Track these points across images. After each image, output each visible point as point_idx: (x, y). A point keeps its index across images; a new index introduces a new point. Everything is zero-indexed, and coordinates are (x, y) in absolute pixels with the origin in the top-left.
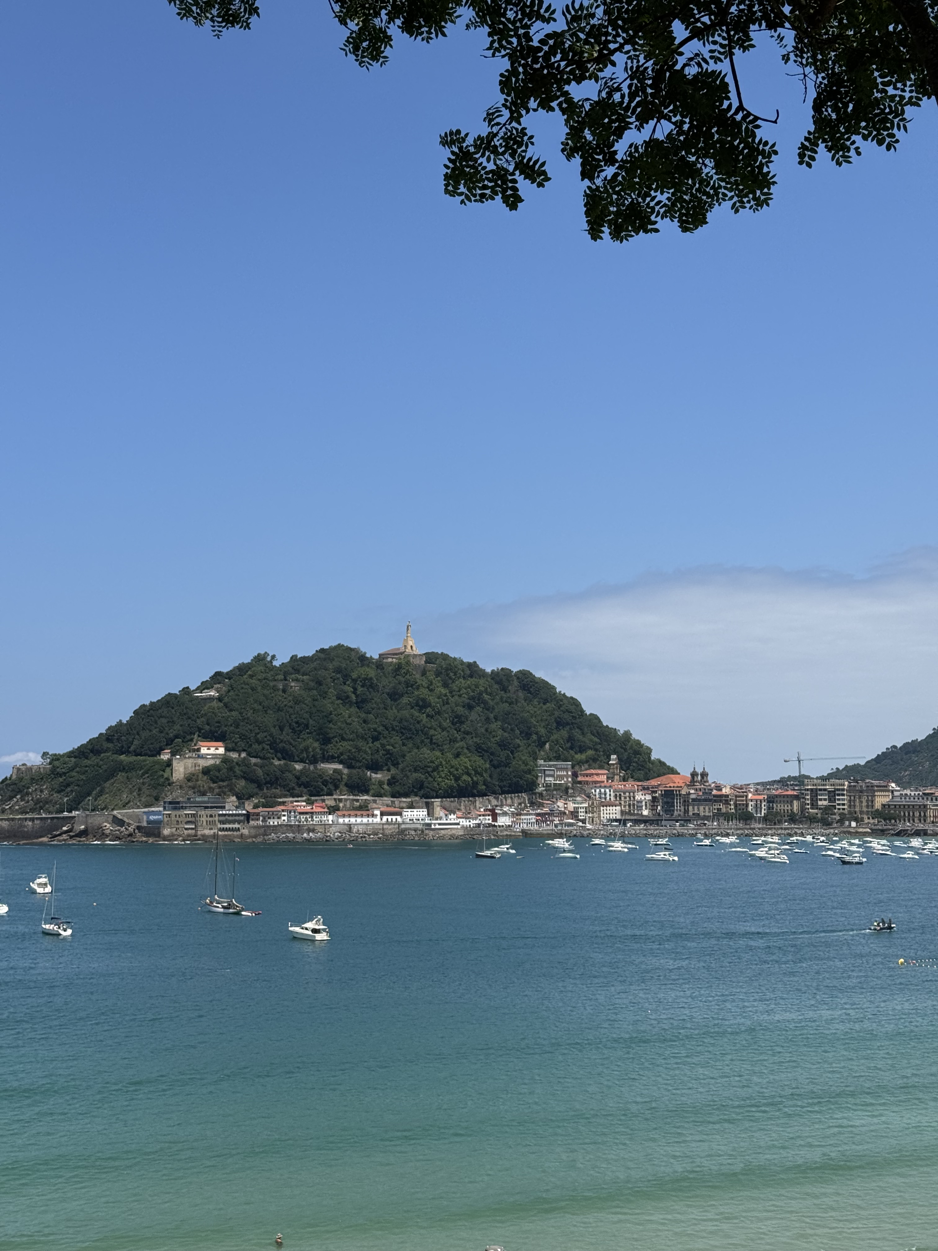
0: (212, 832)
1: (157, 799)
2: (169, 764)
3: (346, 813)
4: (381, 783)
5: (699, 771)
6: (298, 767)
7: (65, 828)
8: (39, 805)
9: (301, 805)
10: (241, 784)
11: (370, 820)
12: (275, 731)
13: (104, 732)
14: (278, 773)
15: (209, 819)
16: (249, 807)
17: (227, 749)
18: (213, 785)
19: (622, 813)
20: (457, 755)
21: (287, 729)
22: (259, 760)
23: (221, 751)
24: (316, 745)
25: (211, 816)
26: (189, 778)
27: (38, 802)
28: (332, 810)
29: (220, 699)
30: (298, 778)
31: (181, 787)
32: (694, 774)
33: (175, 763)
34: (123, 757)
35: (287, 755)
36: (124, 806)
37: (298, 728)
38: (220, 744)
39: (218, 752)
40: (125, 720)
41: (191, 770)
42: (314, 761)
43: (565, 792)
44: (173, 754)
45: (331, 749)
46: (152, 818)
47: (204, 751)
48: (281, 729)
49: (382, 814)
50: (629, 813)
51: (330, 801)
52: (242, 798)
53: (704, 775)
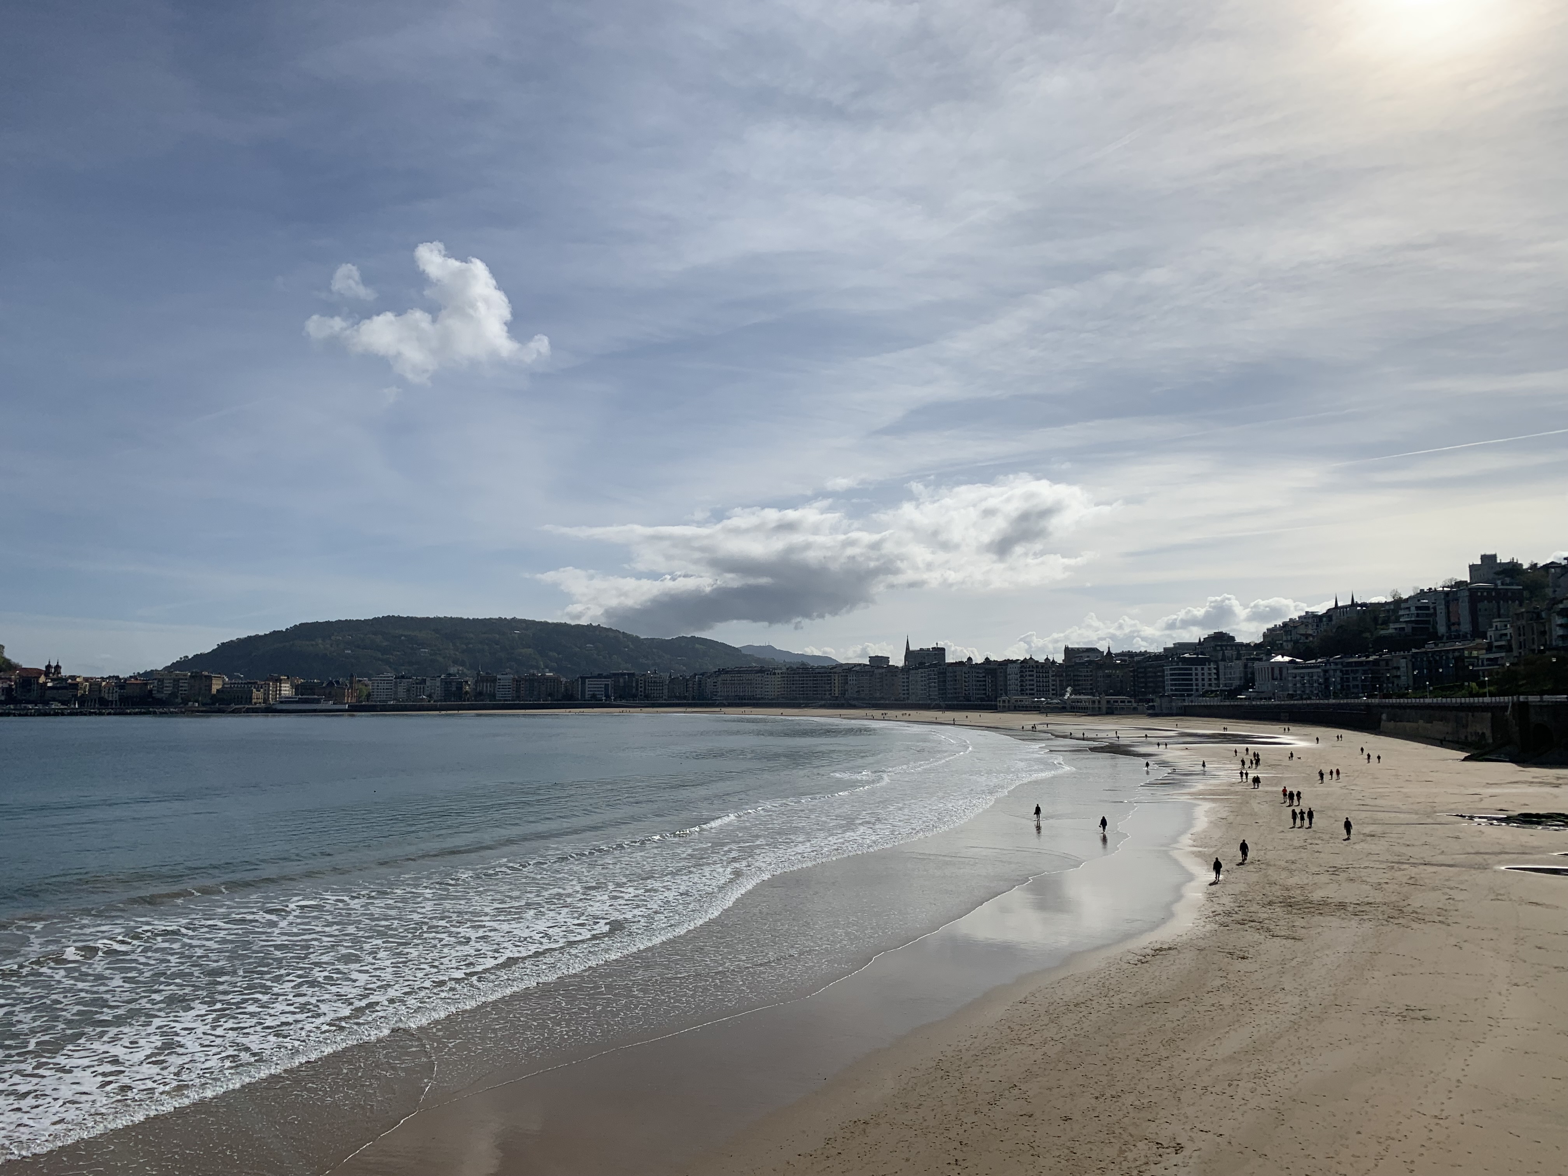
5: (54, 664)
32: (48, 667)
53: (58, 667)
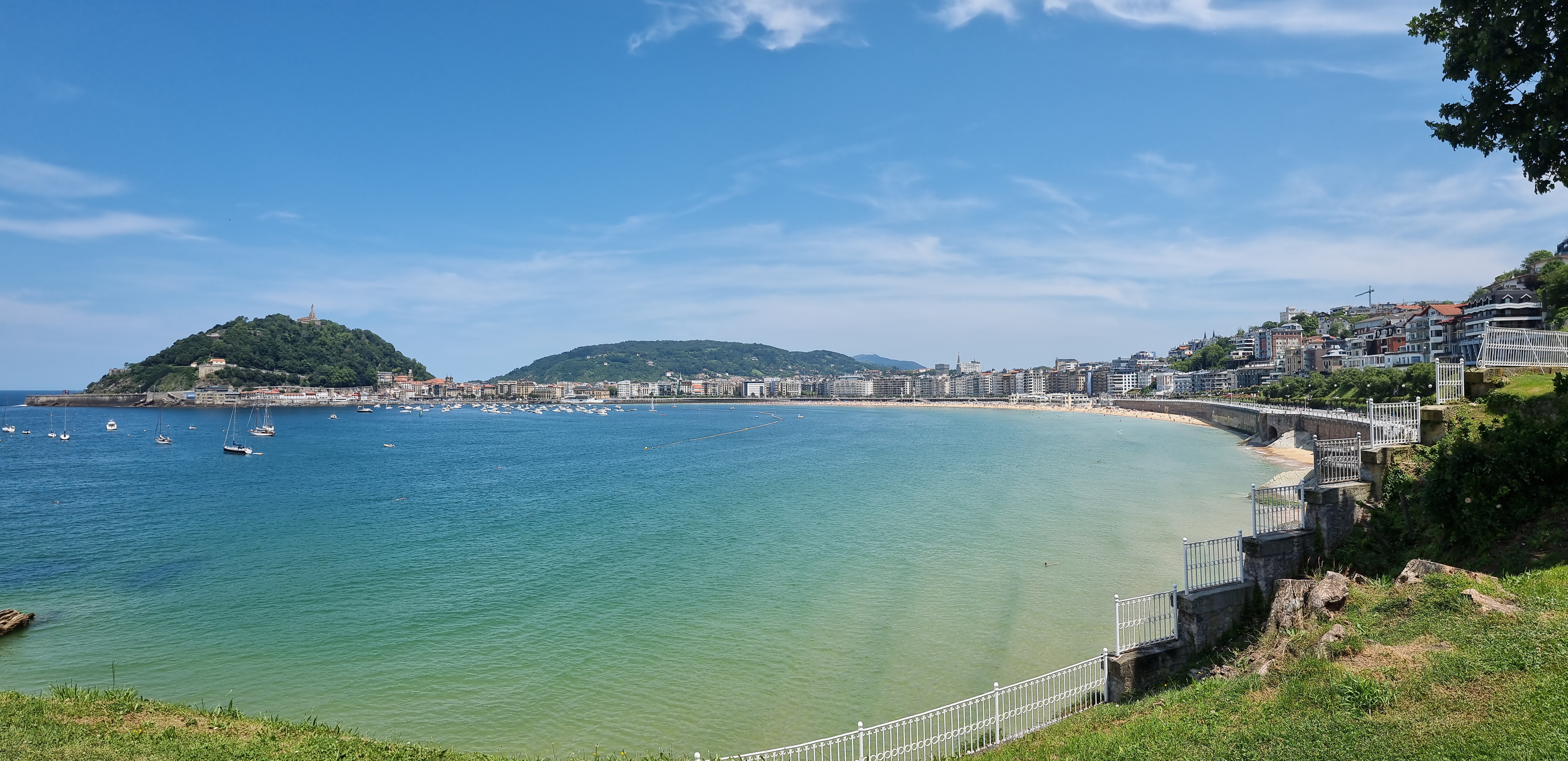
0: (222, 403)
1: (191, 386)
2: (197, 369)
3: (289, 394)
4: (305, 380)
5: (450, 376)
6: (264, 372)
7: (142, 401)
8: (125, 389)
9: (266, 390)
10: (235, 380)
11: (301, 397)
12: (251, 354)
13: (159, 353)
14: (254, 374)
15: (220, 396)
16: (240, 391)
17: (227, 362)
18: (221, 380)
19: (416, 395)
20: (341, 368)
21: (258, 353)
22: (243, 368)
23: (224, 363)
24: (272, 360)
25: (221, 395)
26: (208, 376)
27: (124, 387)
28: (282, 392)
29: (220, 338)
30: (264, 377)
31: (204, 381)
32: (447, 378)
33: (200, 369)
34: (170, 366)
35: (257, 365)
36: (173, 390)
37: (263, 352)
38: (223, 360)
39: (222, 364)
40: (170, 347)
41: (208, 372)
42: (272, 369)
43: (389, 386)
44: (198, 364)
45: (280, 363)
46: (189, 396)
47: (214, 363)
48: (254, 353)
49: (307, 394)
50: (419, 395)
51: (280, 388)
52: (236, 386)
53: (452, 378)
